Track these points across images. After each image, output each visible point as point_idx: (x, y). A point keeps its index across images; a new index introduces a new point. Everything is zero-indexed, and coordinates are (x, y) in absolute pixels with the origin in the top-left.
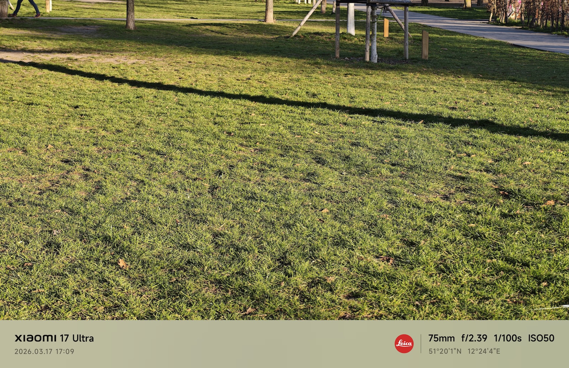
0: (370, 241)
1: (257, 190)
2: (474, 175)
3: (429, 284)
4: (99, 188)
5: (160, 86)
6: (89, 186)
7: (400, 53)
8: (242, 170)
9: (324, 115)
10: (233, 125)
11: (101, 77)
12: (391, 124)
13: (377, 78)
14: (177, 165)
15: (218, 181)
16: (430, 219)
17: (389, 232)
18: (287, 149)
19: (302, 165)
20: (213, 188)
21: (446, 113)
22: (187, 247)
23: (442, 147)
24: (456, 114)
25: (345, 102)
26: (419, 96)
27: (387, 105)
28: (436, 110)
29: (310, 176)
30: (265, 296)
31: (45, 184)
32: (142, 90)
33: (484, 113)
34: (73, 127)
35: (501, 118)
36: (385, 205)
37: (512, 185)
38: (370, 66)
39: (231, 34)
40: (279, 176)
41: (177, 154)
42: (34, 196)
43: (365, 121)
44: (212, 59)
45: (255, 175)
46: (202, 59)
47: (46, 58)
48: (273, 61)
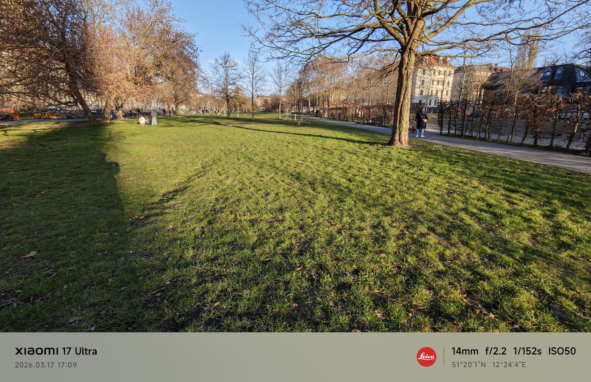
5: (259, 130)
7: (304, 123)
9: (290, 135)
10: (273, 137)
11: (248, 129)
12: (302, 136)
13: (300, 128)
21: (313, 134)
24: (315, 134)
25: (294, 132)
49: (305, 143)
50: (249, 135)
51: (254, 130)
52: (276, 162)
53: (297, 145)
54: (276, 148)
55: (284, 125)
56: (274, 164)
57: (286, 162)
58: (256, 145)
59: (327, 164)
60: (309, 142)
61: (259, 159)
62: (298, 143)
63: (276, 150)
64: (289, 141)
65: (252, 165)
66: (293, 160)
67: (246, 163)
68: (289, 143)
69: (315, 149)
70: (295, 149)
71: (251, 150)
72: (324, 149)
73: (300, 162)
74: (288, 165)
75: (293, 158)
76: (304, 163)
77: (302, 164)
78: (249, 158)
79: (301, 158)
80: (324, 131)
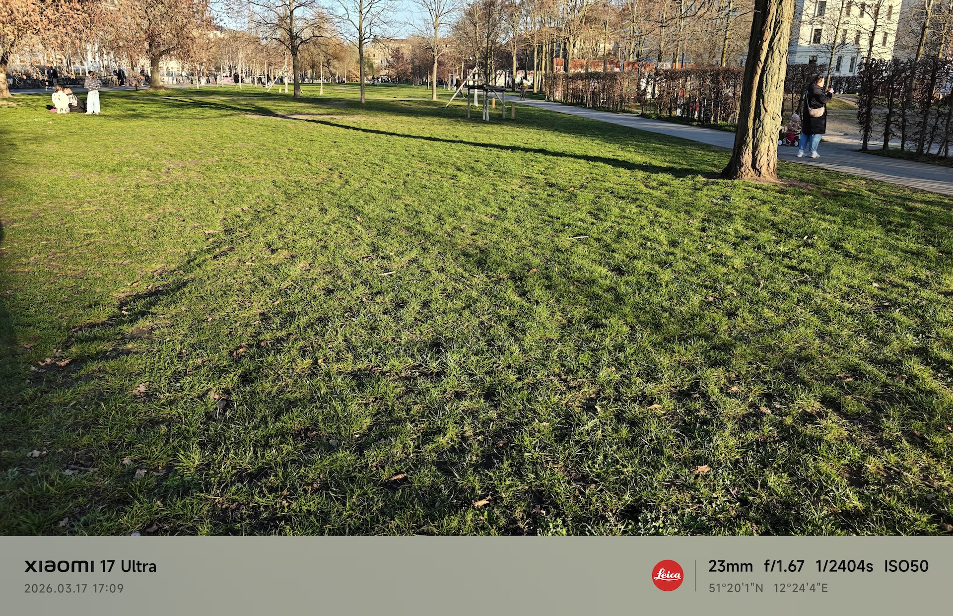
0: (483, 208)
1: (427, 184)
2: (535, 176)
3: (511, 228)
4: (347, 182)
5: (378, 132)
6: (342, 181)
7: (501, 115)
8: (419, 173)
9: (461, 146)
10: (415, 151)
11: (348, 127)
12: (495, 151)
13: (488, 128)
14: (386, 171)
15: (407, 179)
16: (513, 198)
17: (493, 204)
18: (442, 163)
19: (450, 171)
20: (405, 183)
21: (522, 145)
22: (391, 211)
23: (520, 162)
24: (527, 146)
25: (472, 140)
26: (509, 137)
27: (493, 142)
28: (517, 144)
29: (454, 177)
30: (430, 234)
31: (319, 180)
32: (369, 134)
33: (541, 146)
34: (333, 152)
35: (549, 148)
36: (491, 191)
37: (553, 181)
38: (485, 122)
39: (414, 106)
40: (438, 177)
41: (386, 165)
42: (314, 186)
43: (482, 149)
44: (405, 118)
45: (426, 177)
46: (400, 118)
47: (320, 118)
48: (436, 120)
49: (502, 169)
50: (352, 145)
51: (364, 130)
52: (423, 220)
53: (480, 174)
54: (424, 182)
55: (446, 120)
56: (419, 223)
57: (451, 220)
58: (369, 173)
59: (557, 226)
60: (512, 167)
61: (378, 211)
62: (484, 168)
63: (425, 187)
64: (459, 163)
65: (359, 227)
66: (469, 214)
67: (343, 220)
68: (459, 169)
69: (527, 187)
70: (474, 185)
71: (357, 185)
72: (552, 185)
73: (488, 220)
74: (454, 228)
75: (468, 209)
76: (498, 223)
77: (493, 226)
78: (351, 207)
79: (489, 209)
80: (554, 137)
